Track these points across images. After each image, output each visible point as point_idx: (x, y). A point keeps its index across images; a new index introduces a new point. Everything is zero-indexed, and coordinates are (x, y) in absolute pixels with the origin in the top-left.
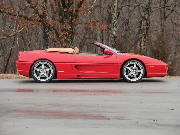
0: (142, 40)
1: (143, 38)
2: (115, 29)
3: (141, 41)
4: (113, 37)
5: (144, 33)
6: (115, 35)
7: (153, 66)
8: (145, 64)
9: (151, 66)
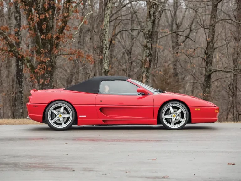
0: (144, 75)
1: (145, 72)
2: (106, 61)
3: (143, 77)
4: (104, 72)
5: (146, 66)
6: (106, 69)
7: (199, 109)
8: (189, 107)
9: (196, 109)
